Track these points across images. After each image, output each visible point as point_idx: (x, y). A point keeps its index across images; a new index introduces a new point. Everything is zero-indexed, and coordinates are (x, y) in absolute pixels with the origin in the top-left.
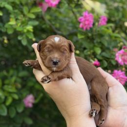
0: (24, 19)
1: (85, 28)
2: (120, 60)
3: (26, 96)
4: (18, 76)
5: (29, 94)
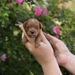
0: (2, 10)
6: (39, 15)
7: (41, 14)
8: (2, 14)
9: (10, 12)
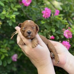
4: (8, 44)
6: (48, 17)
7: (50, 16)
8: (10, 15)
9: (18, 13)
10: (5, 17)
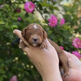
0: (10, 21)
1: (52, 25)
2: (76, 45)
3: (12, 77)
5: (14, 75)
8: (10, 26)
10: (5, 28)
